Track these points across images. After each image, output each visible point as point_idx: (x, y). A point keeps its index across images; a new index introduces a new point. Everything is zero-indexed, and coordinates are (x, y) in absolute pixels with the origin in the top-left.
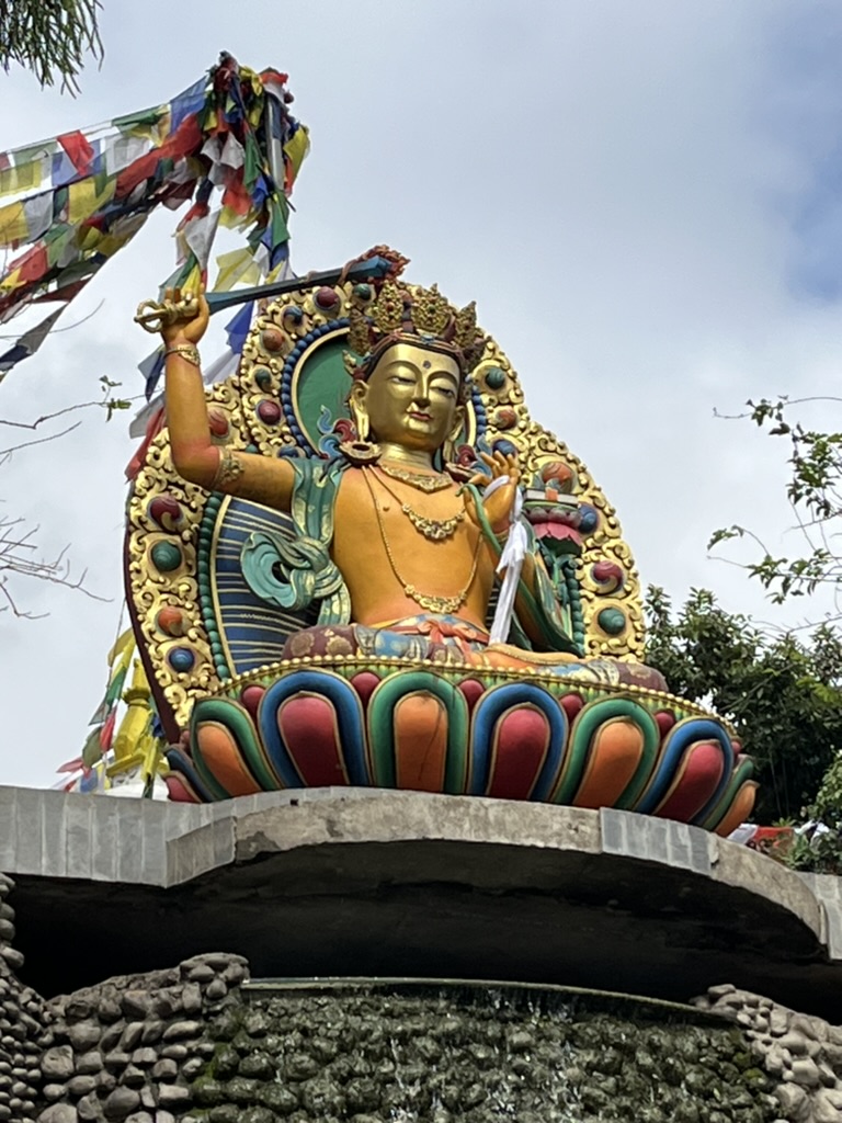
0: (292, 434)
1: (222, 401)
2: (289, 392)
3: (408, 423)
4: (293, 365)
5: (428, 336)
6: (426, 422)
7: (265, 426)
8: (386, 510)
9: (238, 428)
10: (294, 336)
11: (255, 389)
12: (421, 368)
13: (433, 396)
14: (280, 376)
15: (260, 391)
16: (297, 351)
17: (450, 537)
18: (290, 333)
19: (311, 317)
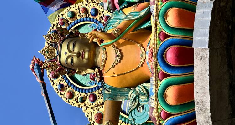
0: (99, 89)
1: (91, 114)
2: (86, 90)
3: (86, 59)
4: (77, 88)
5: (56, 53)
6: (85, 53)
7: (97, 100)
8: (114, 73)
9: (99, 109)
10: (67, 87)
11: (86, 102)
12: (67, 55)
13: (76, 50)
14: (81, 93)
15: (86, 101)
16: (72, 86)
17: (120, 50)
18: (67, 88)
19: (61, 80)
